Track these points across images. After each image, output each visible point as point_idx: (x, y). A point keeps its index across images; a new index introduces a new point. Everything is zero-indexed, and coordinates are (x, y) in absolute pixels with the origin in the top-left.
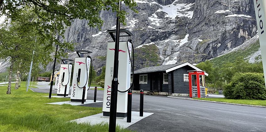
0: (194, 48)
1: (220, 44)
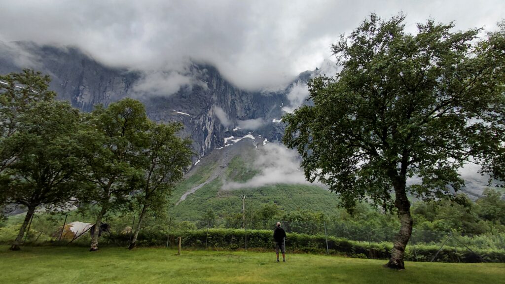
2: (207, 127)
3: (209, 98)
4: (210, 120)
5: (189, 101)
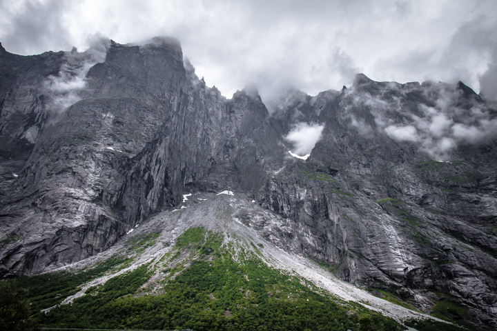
2: (152, 173)
3: (162, 126)
4: (158, 161)
5: (126, 130)
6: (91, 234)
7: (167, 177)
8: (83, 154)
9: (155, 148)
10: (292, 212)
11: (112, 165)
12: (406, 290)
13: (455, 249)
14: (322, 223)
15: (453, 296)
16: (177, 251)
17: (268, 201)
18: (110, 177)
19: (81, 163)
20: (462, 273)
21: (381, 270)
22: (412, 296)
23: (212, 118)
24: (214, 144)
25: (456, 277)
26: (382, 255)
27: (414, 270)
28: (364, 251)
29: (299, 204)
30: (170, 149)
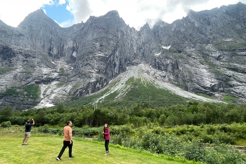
0: (68, 91)
1: (84, 91)
2: (115, 61)
3: (116, 45)
4: (117, 57)
5: (105, 48)
6: (98, 84)
7: (120, 62)
8: (92, 58)
9: (115, 53)
10: (165, 68)
11: (102, 60)
12: (211, 92)
13: (233, 75)
14: (176, 71)
15: (232, 94)
16: (126, 86)
17: (156, 66)
18: (101, 64)
19: (92, 61)
20: (237, 85)
21: (200, 86)
22: (214, 95)
23: (133, 39)
24: (135, 48)
25: (234, 86)
26: (200, 80)
27: (215, 85)
28: (193, 79)
29: (167, 65)
30: (120, 52)
